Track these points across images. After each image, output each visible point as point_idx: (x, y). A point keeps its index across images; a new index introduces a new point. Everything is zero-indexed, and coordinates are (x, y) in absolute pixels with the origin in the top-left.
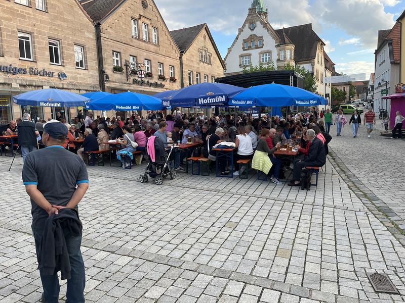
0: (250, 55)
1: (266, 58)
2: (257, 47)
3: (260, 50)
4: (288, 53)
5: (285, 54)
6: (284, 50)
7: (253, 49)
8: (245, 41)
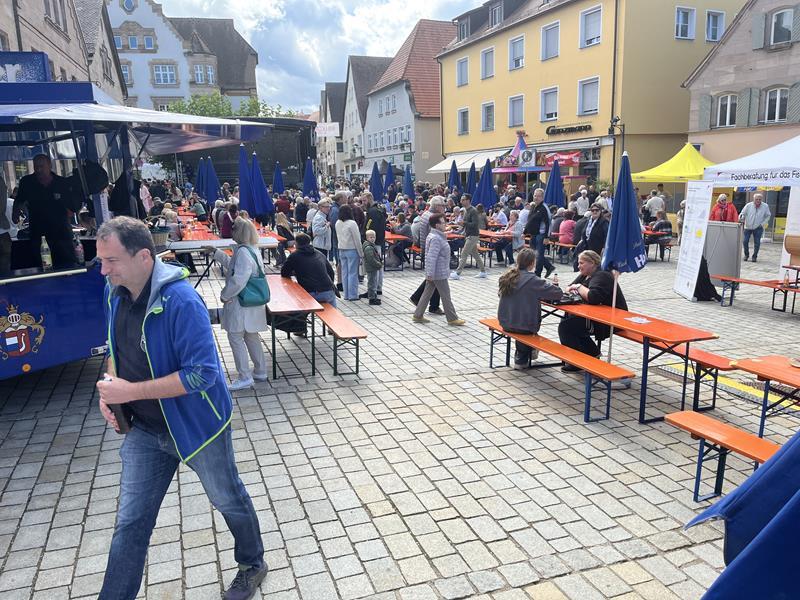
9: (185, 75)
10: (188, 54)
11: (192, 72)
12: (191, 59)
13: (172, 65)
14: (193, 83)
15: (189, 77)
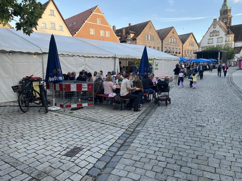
0: (213, 39)
1: (220, 40)
2: (216, 35)
3: (217, 37)
4: (230, 38)
5: (229, 38)
6: (229, 37)
7: (215, 36)
8: (211, 33)
9: (224, 40)
10: (226, 35)
11: (226, 39)
12: (226, 36)
13: (222, 38)
14: (226, 41)
15: (225, 40)
